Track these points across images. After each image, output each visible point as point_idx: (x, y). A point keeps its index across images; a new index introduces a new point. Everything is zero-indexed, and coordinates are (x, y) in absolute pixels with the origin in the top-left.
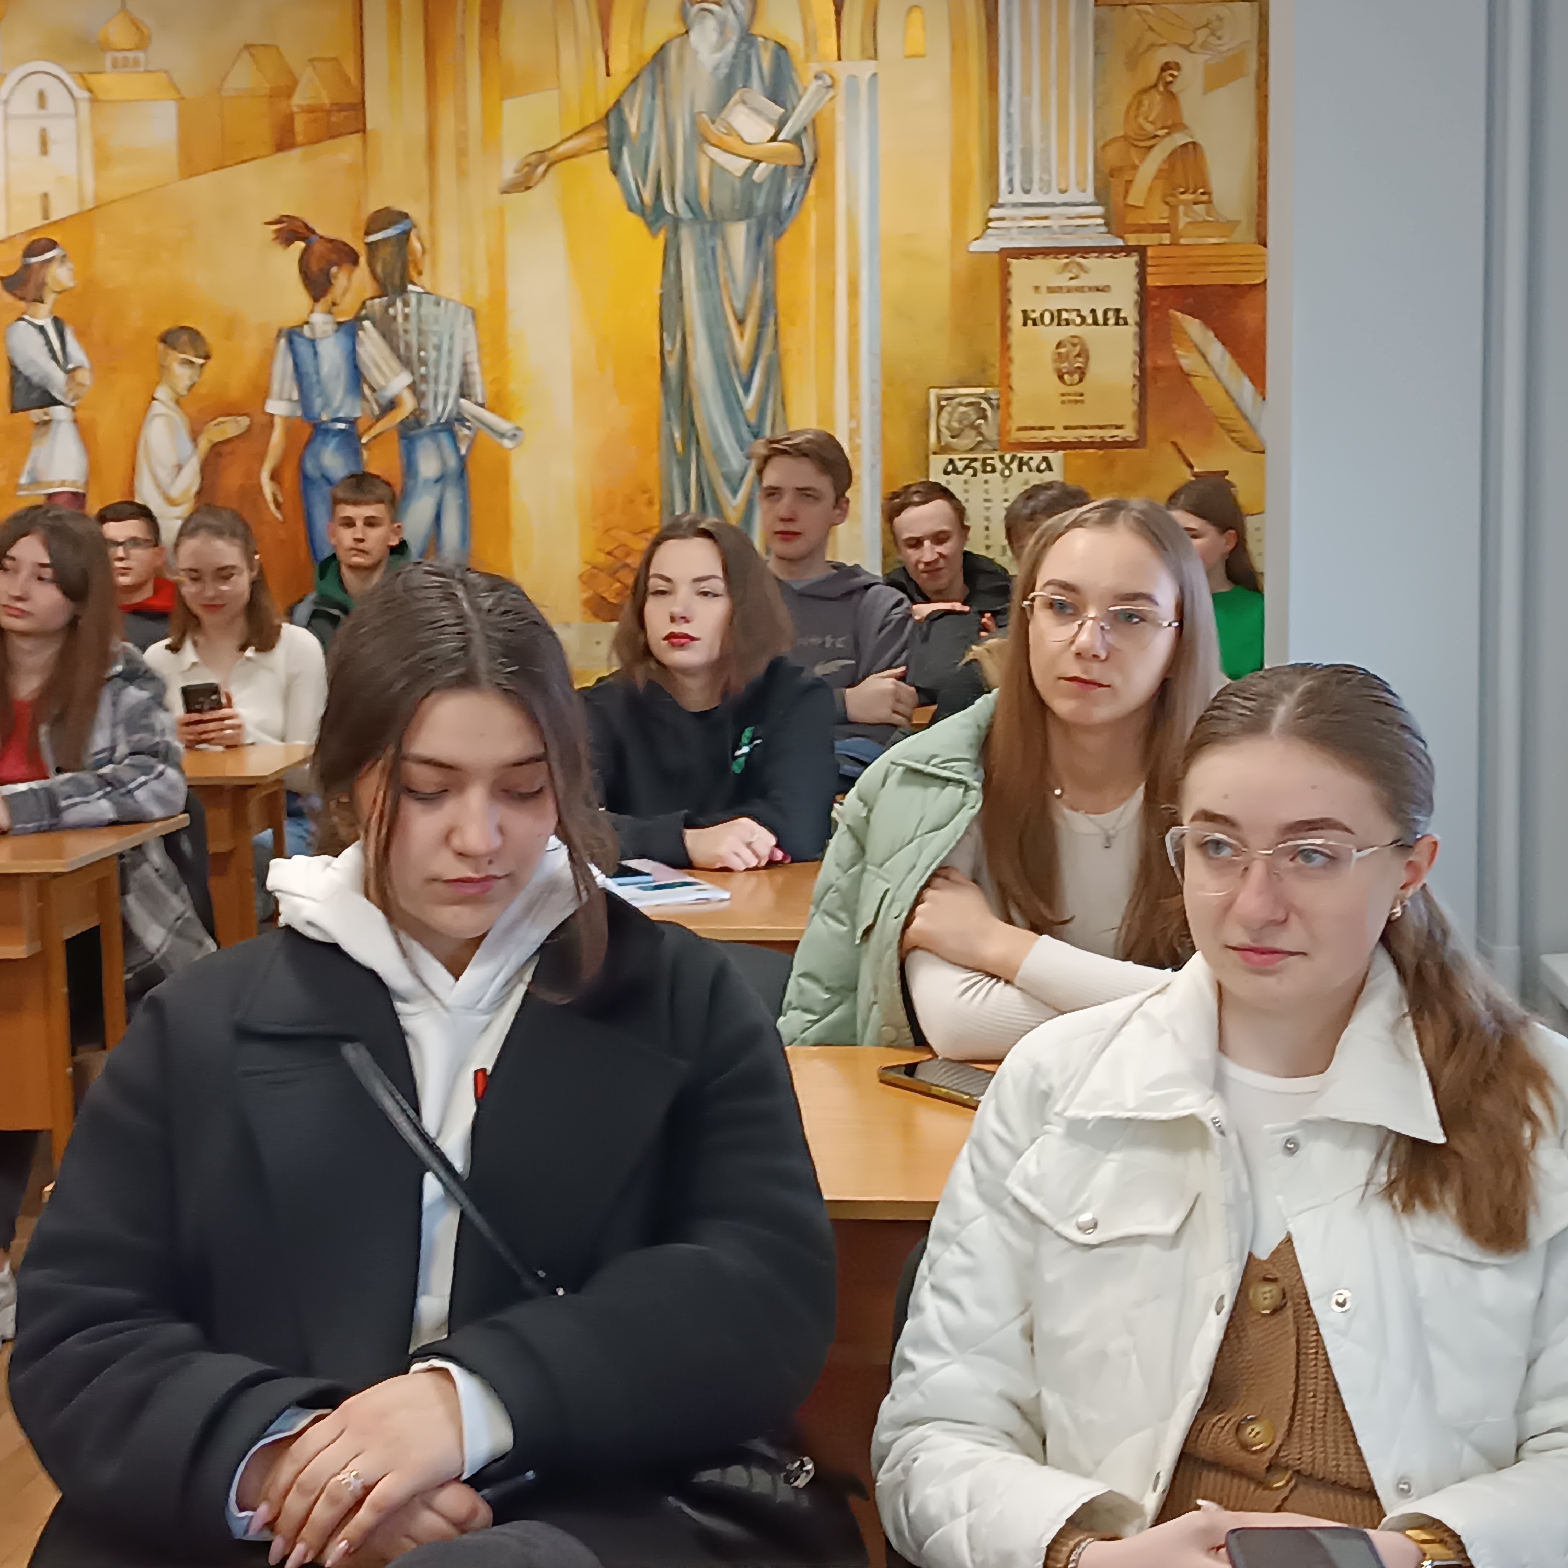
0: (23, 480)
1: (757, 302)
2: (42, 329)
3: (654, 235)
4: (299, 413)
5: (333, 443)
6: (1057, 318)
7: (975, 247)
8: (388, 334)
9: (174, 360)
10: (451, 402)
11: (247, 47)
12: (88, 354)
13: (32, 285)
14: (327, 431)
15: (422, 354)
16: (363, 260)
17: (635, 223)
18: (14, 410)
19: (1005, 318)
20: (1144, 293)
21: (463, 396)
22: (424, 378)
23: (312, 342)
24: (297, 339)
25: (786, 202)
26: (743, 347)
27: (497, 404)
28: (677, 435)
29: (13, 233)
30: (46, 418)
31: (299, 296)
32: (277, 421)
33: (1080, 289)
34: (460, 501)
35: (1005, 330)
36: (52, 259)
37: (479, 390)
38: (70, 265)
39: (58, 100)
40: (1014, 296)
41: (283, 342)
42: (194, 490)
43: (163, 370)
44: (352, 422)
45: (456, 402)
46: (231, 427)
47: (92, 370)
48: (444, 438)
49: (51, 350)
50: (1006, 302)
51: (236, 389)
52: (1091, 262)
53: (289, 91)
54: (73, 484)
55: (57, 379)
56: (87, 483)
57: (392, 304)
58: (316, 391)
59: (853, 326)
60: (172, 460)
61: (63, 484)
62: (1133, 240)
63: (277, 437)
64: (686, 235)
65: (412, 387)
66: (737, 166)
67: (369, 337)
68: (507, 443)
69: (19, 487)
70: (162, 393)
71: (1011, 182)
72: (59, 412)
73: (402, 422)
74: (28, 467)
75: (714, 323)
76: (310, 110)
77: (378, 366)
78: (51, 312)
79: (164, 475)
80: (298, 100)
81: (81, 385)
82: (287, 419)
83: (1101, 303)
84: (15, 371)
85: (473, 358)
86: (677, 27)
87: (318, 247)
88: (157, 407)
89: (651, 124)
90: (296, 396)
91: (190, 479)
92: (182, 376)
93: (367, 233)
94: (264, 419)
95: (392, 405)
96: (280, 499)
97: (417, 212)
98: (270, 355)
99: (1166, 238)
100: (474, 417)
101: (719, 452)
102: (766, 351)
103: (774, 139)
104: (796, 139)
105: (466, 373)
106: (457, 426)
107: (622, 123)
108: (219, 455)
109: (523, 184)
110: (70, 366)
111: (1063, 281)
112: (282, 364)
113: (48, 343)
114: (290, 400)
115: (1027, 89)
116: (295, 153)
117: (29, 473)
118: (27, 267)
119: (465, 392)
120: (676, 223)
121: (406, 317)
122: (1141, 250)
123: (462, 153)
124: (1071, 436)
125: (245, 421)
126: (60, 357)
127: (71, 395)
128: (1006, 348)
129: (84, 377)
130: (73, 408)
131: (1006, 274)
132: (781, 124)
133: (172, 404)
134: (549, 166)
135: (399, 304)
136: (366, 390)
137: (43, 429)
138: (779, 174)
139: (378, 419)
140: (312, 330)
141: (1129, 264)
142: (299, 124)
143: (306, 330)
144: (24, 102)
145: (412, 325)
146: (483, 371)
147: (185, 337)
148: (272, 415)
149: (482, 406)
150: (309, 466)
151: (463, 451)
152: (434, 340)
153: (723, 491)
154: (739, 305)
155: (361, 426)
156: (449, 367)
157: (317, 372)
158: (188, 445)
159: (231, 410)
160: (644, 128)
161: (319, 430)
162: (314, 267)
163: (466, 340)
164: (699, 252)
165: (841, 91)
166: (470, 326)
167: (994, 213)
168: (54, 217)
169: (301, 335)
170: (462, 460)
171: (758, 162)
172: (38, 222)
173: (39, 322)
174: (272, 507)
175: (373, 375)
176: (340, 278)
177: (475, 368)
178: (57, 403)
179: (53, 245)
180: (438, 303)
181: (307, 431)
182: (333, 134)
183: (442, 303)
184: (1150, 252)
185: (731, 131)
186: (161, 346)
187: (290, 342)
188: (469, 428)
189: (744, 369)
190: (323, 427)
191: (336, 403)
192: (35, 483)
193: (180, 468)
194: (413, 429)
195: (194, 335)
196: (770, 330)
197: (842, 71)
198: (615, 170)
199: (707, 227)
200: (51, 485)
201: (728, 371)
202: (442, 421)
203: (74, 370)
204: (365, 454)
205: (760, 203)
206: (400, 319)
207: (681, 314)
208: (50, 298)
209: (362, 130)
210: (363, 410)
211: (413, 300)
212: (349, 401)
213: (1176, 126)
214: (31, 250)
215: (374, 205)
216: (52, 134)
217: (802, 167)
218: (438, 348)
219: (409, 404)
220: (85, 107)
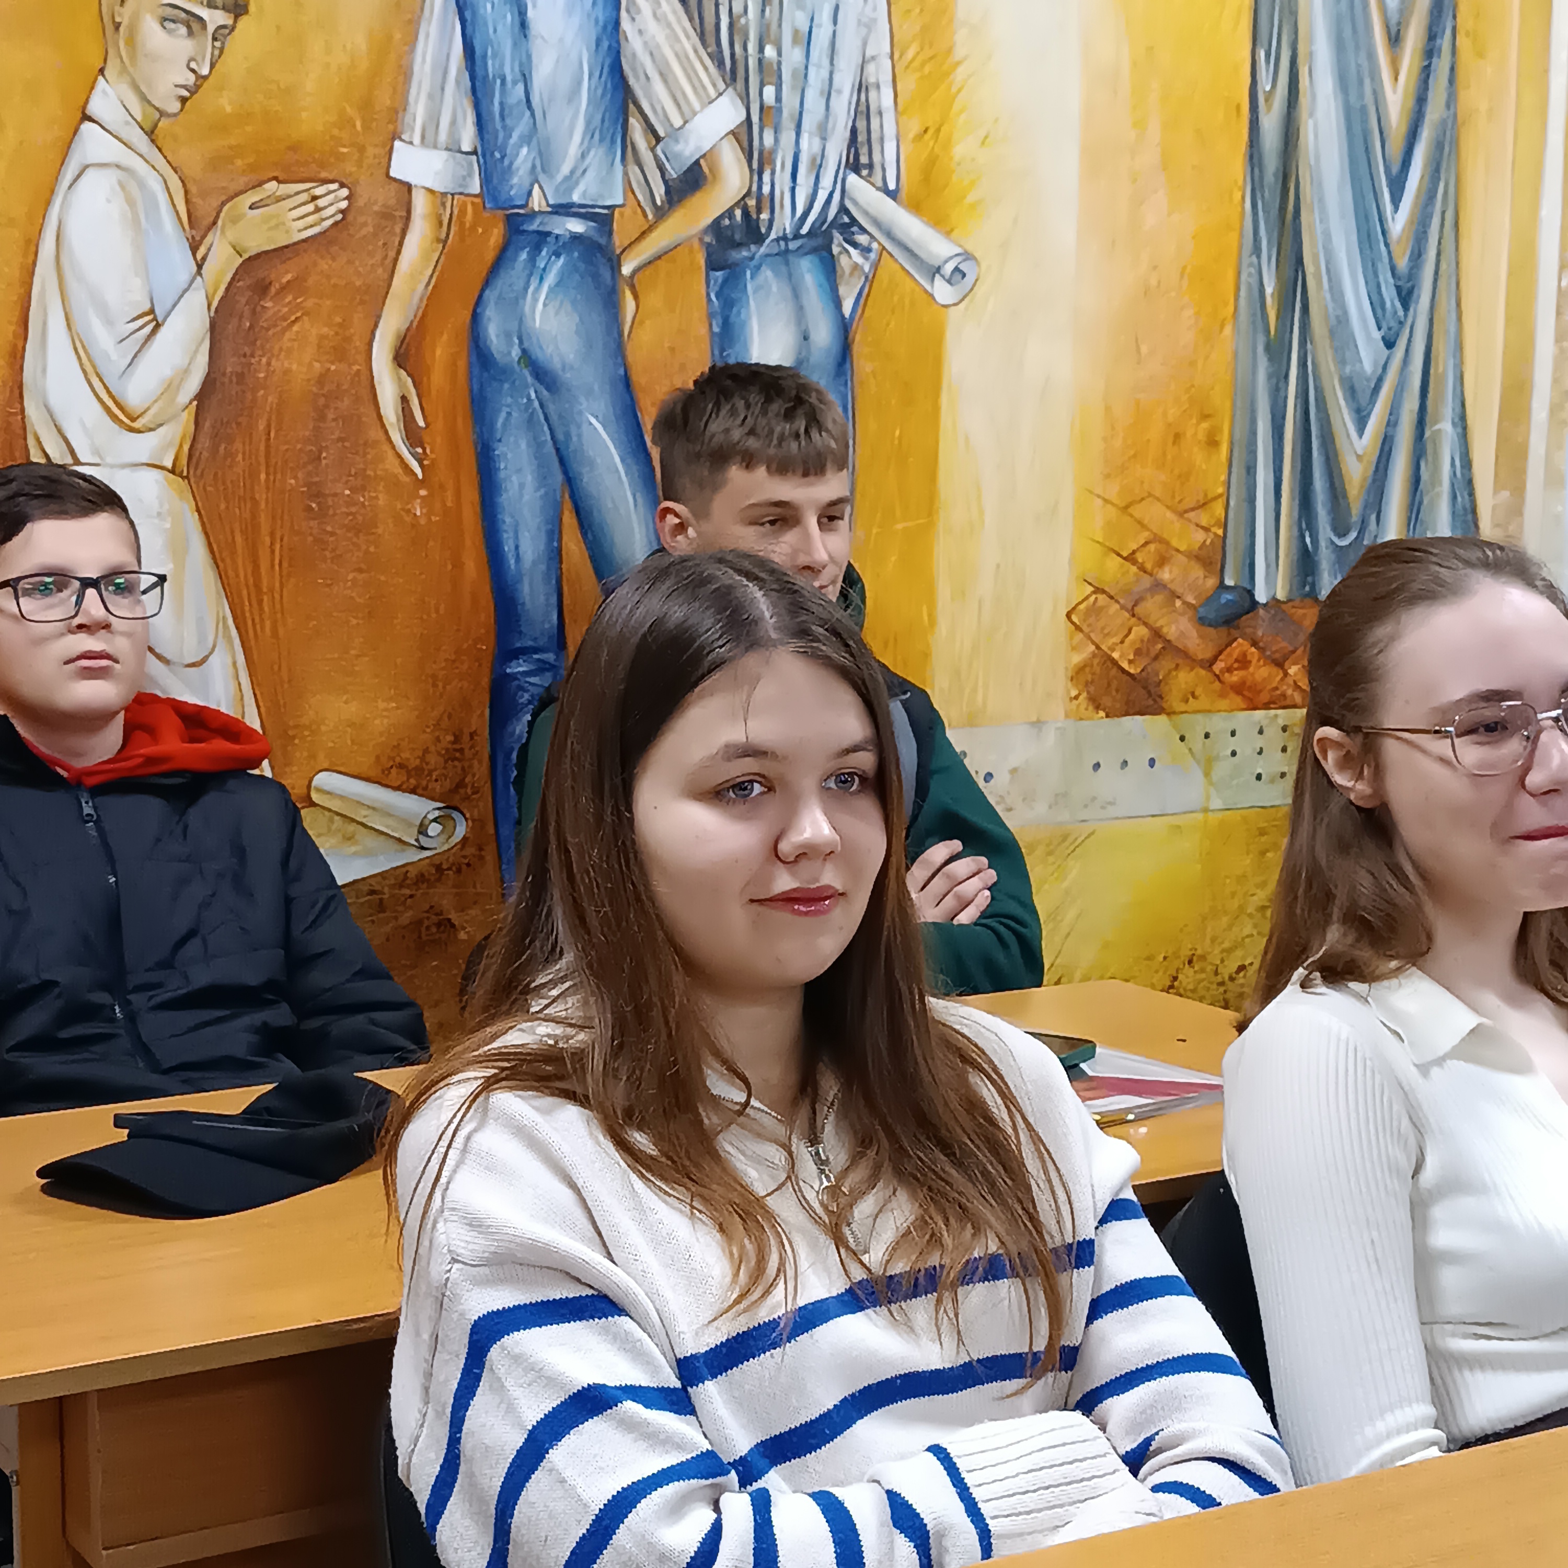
4: (475, 187)
5: (553, 269)
10: (827, 182)
14: (539, 239)
15: (770, 51)
21: (855, 167)
22: (770, 115)
28: (1269, 290)
32: (420, 204)
37: (888, 154)
42: (194, 384)
44: (601, 218)
45: (840, 181)
46: (296, 214)
48: (808, 270)
58: (520, 128)
60: (132, 297)
63: (416, 245)
65: (743, 137)
68: (942, 291)
70: (110, 101)
73: (716, 226)
79: (108, 340)
82: (442, 199)
85: (880, 72)
88: (94, 143)
90: (468, 138)
91: (180, 354)
94: (385, 197)
96: (418, 417)
100: (877, 223)
102: (1434, 112)
105: (863, 110)
106: (838, 244)
108: (262, 288)
112: (438, 48)
114: (454, 148)
119: (860, 159)
125: (331, 199)
133: (136, 138)
136: (639, 135)
139: (661, 213)
148: (409, 187)
149: (893, 195)
150: (495, 334)
151: (847, 308)
152: (797, 18)
155: (620, 232)
156: (829, 92)
157: (526, 78)
159: (293, 167)
161: (519, 233)
163: (868, 26)
170: (845, 327)
174: (397, 437)
177: (884, 99)
181: (496, 235)
188: (866, 250)
190: (534, 226)
191: (566, 164)
193: (153, 319)
194: (739, 245)
196: (1442, 65)
201: (1368, 150)
202: (805, 230)
210: (628, 188)
212: (596, 156)
218: (804, 40)
219: (733, 179)
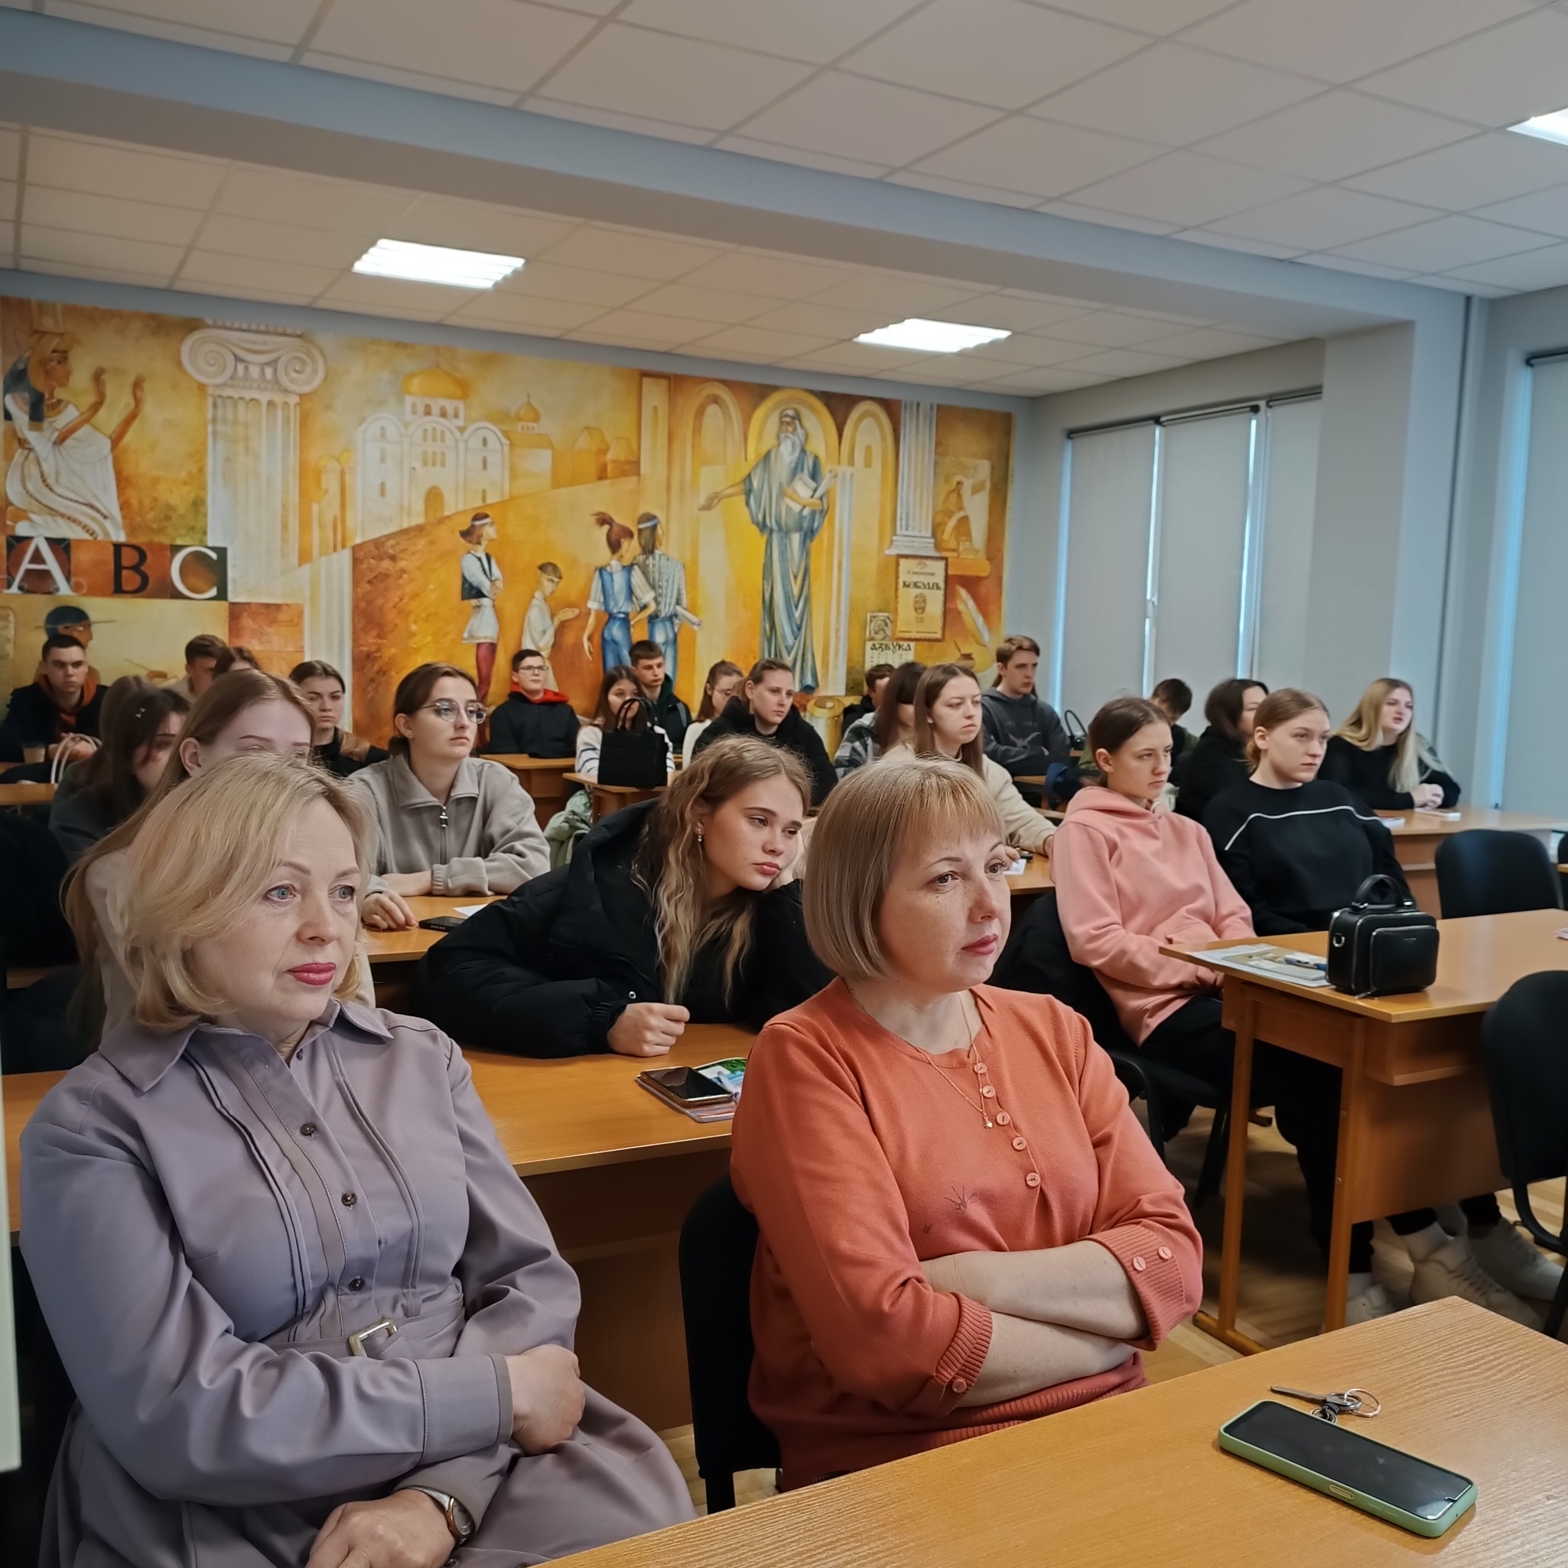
0: (466, 635)
1: (802, 570)
2: (479, 559)
3: (762, 535)
4: (603, 608)
5: (618, 623)
6: (916, 585)
7: (887, 552)
8: (645, 573)
9: (545, 579)
10: (672, 607)
11: (587, 428)
12: (502, 573)
13: (476, 536)
14: (615, 618)
15: (660, 583)
16: (636, 536)
17: (755, 529)
18: (463, 598)
19: (897, 584)
20: (947, 577)
21: (677, 604)
22: (660, 595)
23: (611, 574)
24: (604, 572)
25: (816, 525)
26: (796, 590)
27: (693, 609)
28: (767, 628)
29: (467, 508)
30: (479, 604)
31: (606, 551)
32: (593, 612)
33: (924, 574)
34: (673, 654)
35: (897, 589)
36: (486, 524)
37: (684, 602)
38: (495, 527)
39: (493, 442)
40: (901, 574)
41: (597, 574)
42: (551, 644)
43: (539, 584)
44: (627, 614)
45: (674, 607)
46: (569, 614)
47: (504, 581)
48: (668, 624)
49: (484, 570)
50: (897, 577)
51: (573, 596)
52: (928, 562)
53: (603, 451)
54: (491, 638)
55: (485, 585)
56: (498, 639)
57: (647, 558)
58: (612, 598)
59: (839, 583)
60: (541, 628)
61: (486, 638)
62: (944, 554)
63: (592, 620)
64: (775, 537)
65: (655, 599)
66: (797, 508)
67: (637, 573)
69: (463, 639)
70: (538, 594)
71: (901, 526)
72: (485, 601)
73: (649, 615)
74: (468, 628)
75: (785, 577)
76: (615, 462)
77: (640, 588)
78: (485, 550)
79: (536, 636)
80: (610, 456)
81: (497, 588)
82: (597, 611)
83: (932, 580)
84: (465, 580)
85: (683, 586)
86: (774, 442)
87: (615, 529)
88: (535, 602)
89: (763, 485)
90: (602, 600)
91: (549, 638)
92: (548, 587)
93: (639, 523)
95: (644, 607)
96: (592, 650)
97: (661, 516)
98: (591, 580)
99: (955, 554)
101: (784, 636)
102: (805, 591)
103: (812, 497)
104: (821, 498)
105: (679, 594)
106: (674, 619)
107: (751, 483)
109: (707, 507)
110: (493, 578)
111: (918, 569)
112: (596, 584)
113: (482, 565)
114: (599, 602)
115: (909, 486)
116: (607, 482)
117: (469, 632)
118: (473, 526)
119: (678, 602)
120: (771, 531)
121: (654, 565)
122: (946, 559)
123: (682, 490)
124: (918, 636)
125: (577, 611)
126: (487, 573)
127: (492, 593)
128: (896, 597)
129: (499, 584)
130: (493, 600)
131: (898, 565)
132: (815, 490)
133: (543, 601)
134: (719, 501)
135: (651, 559)
136: (634, 599)
137: (477, 610)
138: (813, 513)
139: (639, 613)
140: (611, 568)
141: (942, 564)
142: (610, 468)
143: (608, 569)
144: (475, 443)
145: (656, 569)
146: (687, 593)
147: (550, 568)
148: (590, 609)
149: (686, 609)
150: (606, 635)
151: (676, 630)
152: (665, 577)
153: (785, 654)
154: (795, 570)
155: (631, 617)
156: (672, 590)
157: (612, 589)
158: (549, 621)
159: (571, 605)
160: (760, 486)
161: (611, 617)
162: (614, 538)
163: (680, 578)
164: (780, 545)
165: (839, 478)
166: (682, 572)
167: (895, 538)
168: (489, 501)
169: (606, 570)
170: (675, 635)
171: (804, 507)
172: (479, 503)
173: (479, 555)
174: (588, 653)
175: (637, 592)
176: (625, 544)
177: (683, 591)
178: (483, 596)
179: (486, 516)
180: (668, 560)
182: (623, 474)
183: (670, 560)
184: (950, 560)
185: (795, 492)
186: (539, 572)
187: (601, 574)
188: (680, 620)
189: (796, 599)
190: (614, 616)
191: (620, 605)
192: (471, 636)
193: (544, 632)
194: (654, 619)
195: (555, 568)
196: (807, 582)
197: (840, 469)
198: (748, 504)
199: (784, 534)
200: (479, 638)
201: (790, 600)
202: (668, 616)
203: (495, 580)
204: (632, 630)
205: (805, 525)
206: (651, 566)
207: (771, 573)
208: (484, 543)
209: (638, 474)
210: (632, 609)
211: (657, 557)
212: (626, 603)
213: (961, 508)
214: (476, 518)
215: (642, 510)
216: (489, 460)
217: (822, 511)
218: (667, 581)
219: (652, 608)
220: (506, 449)
